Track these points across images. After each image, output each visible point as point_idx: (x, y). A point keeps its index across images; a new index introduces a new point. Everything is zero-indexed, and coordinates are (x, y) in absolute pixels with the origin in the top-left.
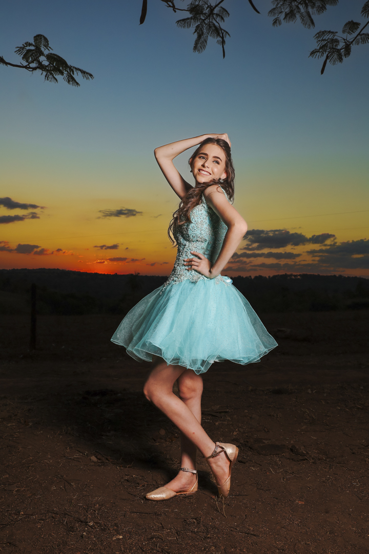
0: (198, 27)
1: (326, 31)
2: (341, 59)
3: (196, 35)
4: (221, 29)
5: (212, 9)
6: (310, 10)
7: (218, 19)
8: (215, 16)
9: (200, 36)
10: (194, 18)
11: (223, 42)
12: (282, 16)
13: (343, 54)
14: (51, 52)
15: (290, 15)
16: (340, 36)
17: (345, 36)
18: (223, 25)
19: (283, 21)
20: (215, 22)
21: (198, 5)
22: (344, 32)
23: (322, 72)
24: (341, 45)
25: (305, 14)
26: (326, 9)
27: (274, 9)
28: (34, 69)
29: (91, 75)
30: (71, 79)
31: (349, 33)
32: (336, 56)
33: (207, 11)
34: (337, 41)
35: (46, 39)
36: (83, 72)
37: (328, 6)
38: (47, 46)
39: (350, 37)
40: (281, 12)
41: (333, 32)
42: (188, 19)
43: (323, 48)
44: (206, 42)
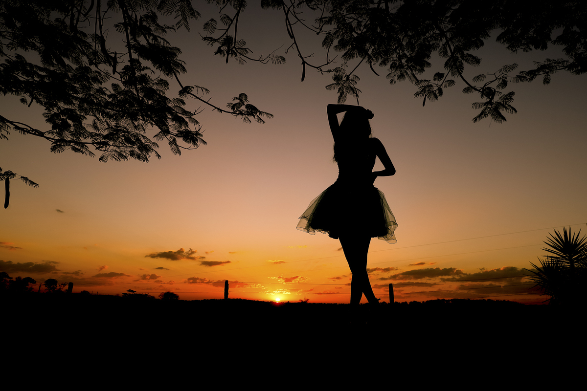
0: (340, 89)
1: (422, 80)
2: (436, 97)
3: (339, 94)
4: (356, 89)
5: (348, 77)
6: (414, 72)
7: (353, 83)
8: (350, 81)
9: (341, 95)
10: (338, 84)
11: (357, 96)
12: (396, 78)
13: (438, 95)
14: (249, 103)
15: (401, 76)
16: (432, 82)
17: (436, 82)
18: (356, 86)
19: (396, 81)
20: (351, 85)
21: (339, 75)
22: (435, 80)
23: (424, 105)
24: (435, 88)
25: (410, 75)
26: (424, 70)
27: (390, 74)
28: (238, 114)
29: (272, 115)
30: (260, 120)
31: (438, 80)
32: (433, 96)
33: (344, 79)
34: (431, 86)
35: (246, 96)
36: (267, 114)
37: (425, 69)
38: (246, 100)
39: (440, 83)
40: (395, 75)
41: (427, 81)
42: (333, 84)
43: (423, 91)
44: (346, 97)
